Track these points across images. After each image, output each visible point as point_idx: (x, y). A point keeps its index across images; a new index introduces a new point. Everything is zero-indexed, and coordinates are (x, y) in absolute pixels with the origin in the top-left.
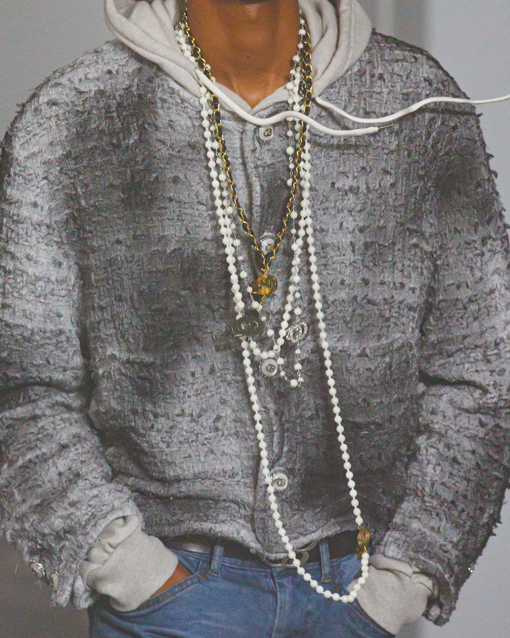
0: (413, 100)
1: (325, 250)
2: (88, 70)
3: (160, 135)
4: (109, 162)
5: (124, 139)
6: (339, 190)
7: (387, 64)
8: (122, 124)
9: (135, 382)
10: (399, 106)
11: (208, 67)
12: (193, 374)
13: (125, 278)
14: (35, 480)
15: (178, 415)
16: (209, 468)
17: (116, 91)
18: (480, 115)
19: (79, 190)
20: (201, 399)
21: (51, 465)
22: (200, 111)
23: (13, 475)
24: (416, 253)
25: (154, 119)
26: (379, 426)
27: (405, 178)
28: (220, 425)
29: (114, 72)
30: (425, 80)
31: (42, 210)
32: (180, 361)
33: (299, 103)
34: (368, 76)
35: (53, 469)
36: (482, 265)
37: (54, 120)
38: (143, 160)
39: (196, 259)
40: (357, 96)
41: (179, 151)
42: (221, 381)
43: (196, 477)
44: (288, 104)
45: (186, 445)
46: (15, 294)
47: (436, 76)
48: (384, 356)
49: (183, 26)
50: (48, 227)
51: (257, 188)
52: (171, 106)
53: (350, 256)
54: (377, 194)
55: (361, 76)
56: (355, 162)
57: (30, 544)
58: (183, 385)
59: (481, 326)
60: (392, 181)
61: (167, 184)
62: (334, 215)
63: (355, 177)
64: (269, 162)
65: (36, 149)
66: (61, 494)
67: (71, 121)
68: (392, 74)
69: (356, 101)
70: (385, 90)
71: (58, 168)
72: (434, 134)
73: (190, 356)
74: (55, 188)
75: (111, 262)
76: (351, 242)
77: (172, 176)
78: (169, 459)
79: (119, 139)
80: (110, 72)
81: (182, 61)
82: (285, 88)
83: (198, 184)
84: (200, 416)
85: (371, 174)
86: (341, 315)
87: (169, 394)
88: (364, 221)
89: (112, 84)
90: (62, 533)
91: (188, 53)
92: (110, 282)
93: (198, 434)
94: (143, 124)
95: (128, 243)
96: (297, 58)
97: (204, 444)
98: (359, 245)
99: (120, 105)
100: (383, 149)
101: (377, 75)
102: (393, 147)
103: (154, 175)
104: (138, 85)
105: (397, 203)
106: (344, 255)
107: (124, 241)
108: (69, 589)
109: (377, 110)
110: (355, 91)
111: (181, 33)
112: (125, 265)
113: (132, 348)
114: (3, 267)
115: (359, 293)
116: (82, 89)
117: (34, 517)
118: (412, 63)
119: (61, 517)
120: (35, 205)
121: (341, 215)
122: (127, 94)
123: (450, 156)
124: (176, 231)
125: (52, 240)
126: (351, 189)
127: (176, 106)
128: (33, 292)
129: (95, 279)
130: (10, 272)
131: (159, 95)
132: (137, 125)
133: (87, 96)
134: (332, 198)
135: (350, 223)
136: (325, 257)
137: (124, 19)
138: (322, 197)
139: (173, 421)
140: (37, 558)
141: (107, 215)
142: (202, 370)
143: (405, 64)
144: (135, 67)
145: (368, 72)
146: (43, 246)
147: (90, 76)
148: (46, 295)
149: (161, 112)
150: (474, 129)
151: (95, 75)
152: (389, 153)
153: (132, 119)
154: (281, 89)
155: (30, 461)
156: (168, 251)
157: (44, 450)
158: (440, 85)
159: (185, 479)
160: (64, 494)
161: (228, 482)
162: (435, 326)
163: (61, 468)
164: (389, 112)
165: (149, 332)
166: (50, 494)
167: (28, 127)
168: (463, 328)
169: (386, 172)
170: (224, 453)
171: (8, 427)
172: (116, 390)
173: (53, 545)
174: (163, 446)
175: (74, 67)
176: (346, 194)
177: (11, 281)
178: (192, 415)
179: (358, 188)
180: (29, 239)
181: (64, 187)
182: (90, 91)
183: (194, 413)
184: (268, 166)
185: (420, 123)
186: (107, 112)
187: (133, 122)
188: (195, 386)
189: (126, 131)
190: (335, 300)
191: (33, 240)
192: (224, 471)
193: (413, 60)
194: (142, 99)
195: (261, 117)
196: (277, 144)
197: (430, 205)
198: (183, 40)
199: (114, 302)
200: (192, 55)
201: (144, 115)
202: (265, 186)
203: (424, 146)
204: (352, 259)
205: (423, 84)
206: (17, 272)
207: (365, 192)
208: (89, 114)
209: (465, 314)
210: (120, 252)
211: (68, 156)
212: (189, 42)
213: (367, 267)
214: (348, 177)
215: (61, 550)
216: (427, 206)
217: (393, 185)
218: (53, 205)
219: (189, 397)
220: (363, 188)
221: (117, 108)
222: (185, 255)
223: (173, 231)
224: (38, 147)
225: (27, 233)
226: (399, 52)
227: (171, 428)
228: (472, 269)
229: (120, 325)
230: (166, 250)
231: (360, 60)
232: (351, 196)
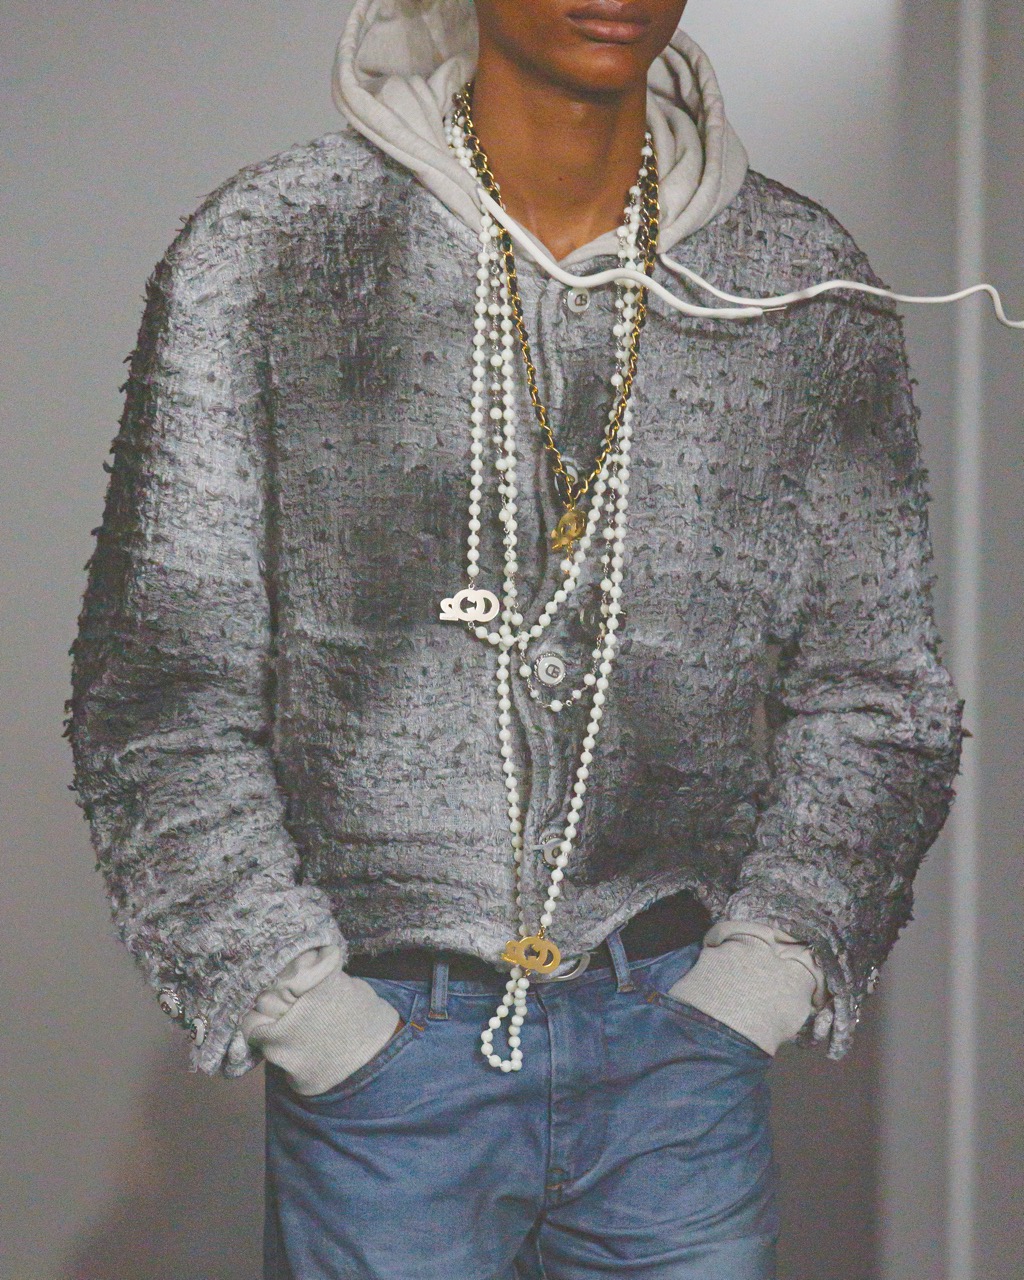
0: (809, 278)
1: (653, 496)
2: (301, 172)
3: (409, 286)
4: (325, 321)
5: (352, 286)
6: (683, 402)
7: (769, 218)
8: (352, 263)
9: (332, 676)
10: (785, 285)
11: (498, 187)
12: (425, 672)
13: (333, 504)
14: (185, 859)
15: (397, 735)
16: (432, 827)
17: (346, 209)
18: (902, 317)
19: (272, 358)
20: (436, 712)
21: (212, 840)
22: (476, 255)
23: (149, 846)
24: (788, 519)
25: (402, 260)
26: (707, 780)
27: (786, 398)
28: (463, 758)
29: (345, 180)
30: (829, 249)
31: (221, 386)
32: (406, 648)
33: (634, 260)
34: (741, 232)
35: (215, 848)
36: (897, 550)
37: (243, 243)
38: (379, 324)
39: (448, 487)
40: (722, 260)
41: (438, 314)
42: (472, 686)
43: (413, 839)
44: (618, 259)
45: (405, 785)
46: (176, 522)
47: (843, 245)
48: (727, 669)
49: (461, 120)
50: (230, 413)
51: (559, 382)
52: (432, 242)
53: (692, 510)
54: (739, 417)
55: (730, 232)
56: (711, 363)
57: (163, 964)
58: (408, 687)
59: (893, 647)
60: (766, 399)
61: (413, 363)
62: (672, 441)
63: (708, 387)
64: (579, 345)
65: (211, 289)
66: (225, 892)
67: (270, 245)
68: (778, 234)
69: (721, 268)
70: (766, 258)
71: (247, 321)
72: (838, 335)
73: (423, 642)
74: (242, 352)
75: (313, 477)
76: (696, 486)
77: (422, 352)
78: (374, 805)
79: (342, 287)
80: (337, 178)
81: (458, 173)
82: (616, 235)
83: (463, 368)
84: (431, 739)
85: (735, 385)
86: (673, 599)
87: (384, 700)
88: (719, 457)
89: (339, 197)
90: (219, 959)
91: (466, 162)
92: (308, 509)
93: (425, 769)
94: (385, 266)
95: (343, 450)
96: (636, 191)
97: (433, 787)
98: (710, 493)
99: (350, 232)
100: (757, 348)
101: (754, 233)
102: (772, 346)
103: (394, 348)
104: (381, 203)
105: (771, 435)
106: (683, 505)
107: (337, 445)
108: (222, 1050)
109: (753, 287)
110: (720, 255)
111: (457, 130)
112: (334, 484)
113: (334, 616)
114: (157, 477)
115: (707, 569)
116: (292, 198)
117: (177, 923)
118: (808, 221)
119: (222, 932)
120: (211, 378)
121: (682, 443)
122: (362, 215)
123: (861, 373)
124: (421, 440)
125: (234, 436)
126: (701, 404)
127: (439, 242)
128: (204, 519)
129: (285, 505)
130: (167, 485)
131: (414, 222)
132: (375, 267)
133: (297, 211)
134: (671, 414)
135: (695, 456)
136: (652, 507)
137: (368, 97)
138: (654, 412)
139: (389, 743)
140: (172, 986)
141: (311, 401)
142: (441, 664)
143: (798, 222)
144: (377, 175)
145: (741, 227)
146: (219, 445)
147: (303, 181)
148: (225, 523)
149: (414, 249)
150: (895, 334)
151: (314, 180)
152: (765, 355)
153: (368, 256)
154: (608, 235)
155: (180, 828)
156: (407, 470)
157: (204, 813)
158: (849, 260)
159: (394, 840)
160: (229, 894)
161: (462, 850)
162: (820, 643)
163: (229, 851)
164: (771, 293)
165: (363, 593)
166: (206, 888)
167: (200, 253)
168: (865, 650)
169: (760, 384)
170: (462, 805)
171: (153, 764)
172: (306, 687)
173: (202, 974)
174: (367, 783)
175: (277, 163)
176: (692, 411)
177: (169, 500)
178: (419, 737)
179: (712, 404)
180: (198, 433)
181: (254, 351)
182: (304, 204)
183: (422, 733)
184: (577, 351)
185: (817, 316)
186: (329, 242)
187: (369, 262)
188: (427, 691)
189: (357, 273)
190: (666, 575)
191: (204, 436)
192: (456, 833)
193: (809, 217)
194: (387, 225)
195: (574, 273)
196: (593, 321)
197: (824, 450)
198: (459, 142)
199: (313, 543)
200: (472, 166)
201: (387, 253)
202: (571, 380)
203: (820, 351)
204: (697, 514)
205: (825, 255)
206: (179, 485)
207: (723, 411)
208: (300, 240)
209: (869, 627)
210: (328, 462)
211: (260, 302)
212: (470, 144)
213: (721, 529)
214: (698, 385)
215: (214, 985)
216: (817, 450)
217: (768, 405)
218: (238, 378)
219: (416, 706)
220: (720, 406)
221: (345, 236)
222: (432, 479)
223: (416, 440)
224: (215, 286)
225: (194, 423)
226: (789, 203)
227: (384, 756)
228: (884, 554)
229: (318, 580)
230: (402, 468)
231: (730, 208)
232: (700, 414)
